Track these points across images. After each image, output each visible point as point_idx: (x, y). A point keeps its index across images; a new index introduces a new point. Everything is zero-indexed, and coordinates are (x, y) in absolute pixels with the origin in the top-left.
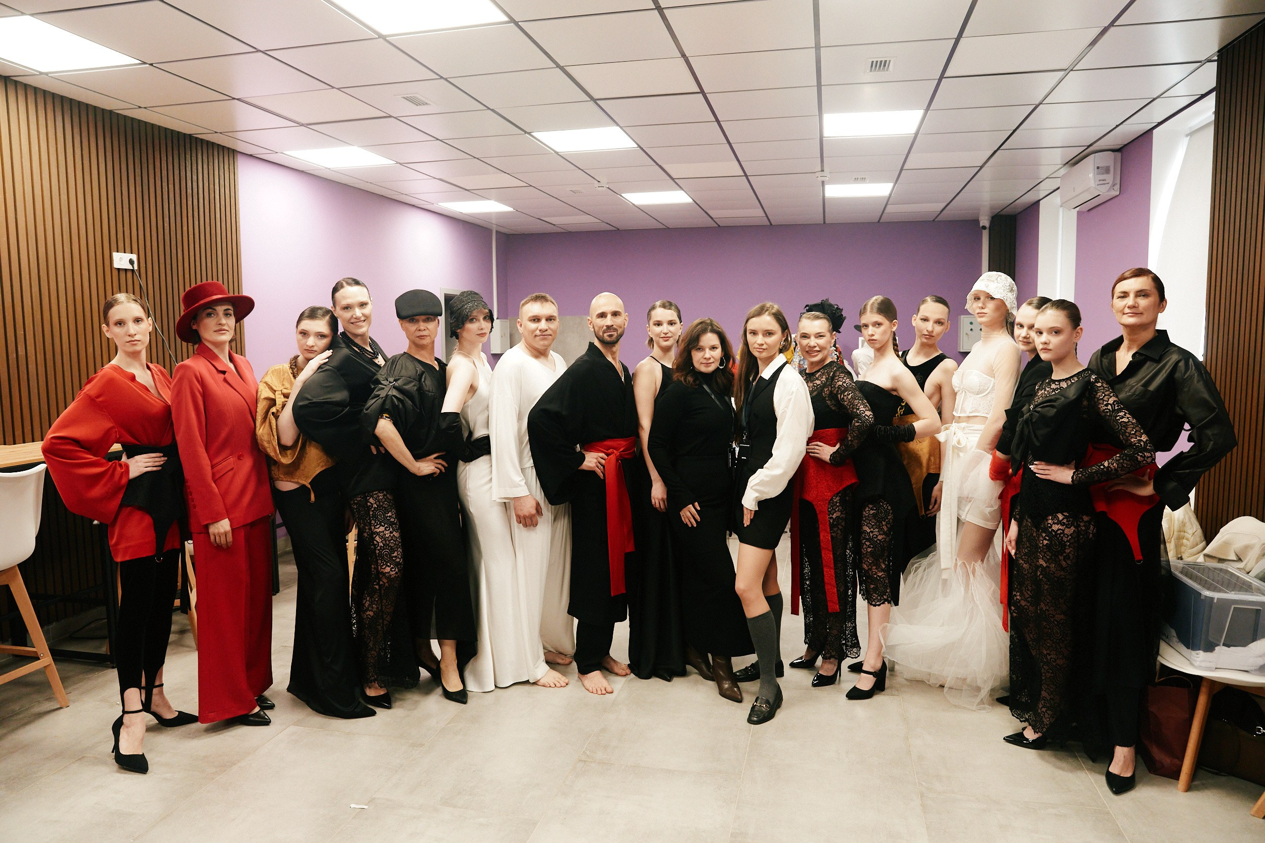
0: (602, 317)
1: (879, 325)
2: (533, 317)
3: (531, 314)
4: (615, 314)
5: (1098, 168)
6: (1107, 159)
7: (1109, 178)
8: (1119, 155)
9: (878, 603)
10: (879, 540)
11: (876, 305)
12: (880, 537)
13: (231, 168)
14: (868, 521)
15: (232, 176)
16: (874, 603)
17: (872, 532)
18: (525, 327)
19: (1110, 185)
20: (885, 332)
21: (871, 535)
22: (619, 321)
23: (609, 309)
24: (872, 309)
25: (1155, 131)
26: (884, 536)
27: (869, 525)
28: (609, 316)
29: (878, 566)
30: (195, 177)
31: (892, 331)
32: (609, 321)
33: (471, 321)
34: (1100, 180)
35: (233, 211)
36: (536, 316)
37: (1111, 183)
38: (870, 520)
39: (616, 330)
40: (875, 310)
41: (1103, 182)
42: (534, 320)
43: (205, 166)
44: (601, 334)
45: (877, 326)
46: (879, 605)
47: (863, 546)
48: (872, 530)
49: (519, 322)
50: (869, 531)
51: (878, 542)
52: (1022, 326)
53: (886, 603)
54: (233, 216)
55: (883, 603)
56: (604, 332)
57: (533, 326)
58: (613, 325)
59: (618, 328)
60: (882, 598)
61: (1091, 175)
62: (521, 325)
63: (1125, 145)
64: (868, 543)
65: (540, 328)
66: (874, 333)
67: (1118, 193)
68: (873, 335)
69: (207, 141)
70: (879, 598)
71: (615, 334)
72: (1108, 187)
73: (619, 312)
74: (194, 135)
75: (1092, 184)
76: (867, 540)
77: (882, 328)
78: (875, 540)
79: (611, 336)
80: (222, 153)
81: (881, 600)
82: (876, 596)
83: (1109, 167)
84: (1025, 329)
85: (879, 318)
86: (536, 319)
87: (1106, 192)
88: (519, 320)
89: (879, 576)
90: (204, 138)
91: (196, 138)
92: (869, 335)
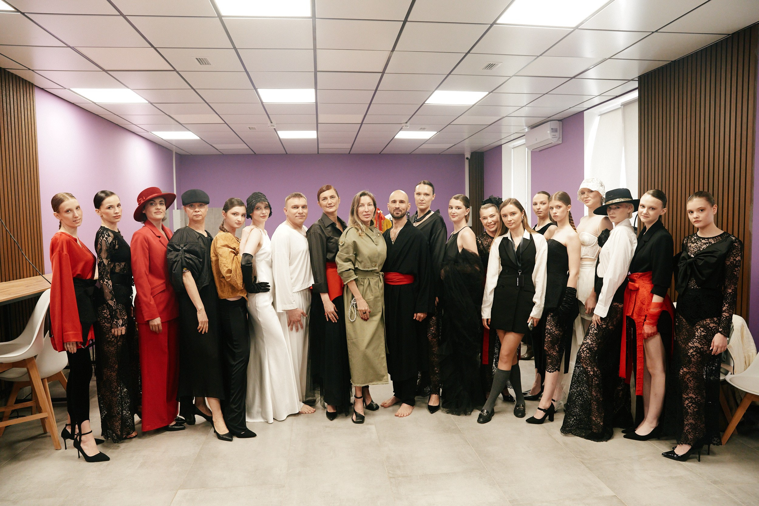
0: (394, 203)
1: (559, 207)
2: (295, 206)
3: (293, 204)
4: (402, 202)
5: (552, 129)
6: (555, 125)
7: (557, 134)
8: (561, 122)
9: (552, 371)
10: (555, 334)
11: (558, 196)
12: (556, 332)
13: (31, 96)
14: (549, 323)
15: (32, 103)
16: (549, 371)
17: (552, 329)
18: (290, 212)
19: (558, 138)
20: (563, 211)
21: (551, 331)
22: (403, 206)
23: (398, 198)
24: (555, 198)
25: (585, 112)
26: (558, 332)
27: (550, 325)
28: (398, 202)
29: (554, 349)
30: (8, 101)
31: (567, 212)
32: (397, 205)
33: (257, 209)
34: (553, 135)
35: (33, 128)
36: (296, 205)
37: (558, 137)
38: (551, 322)
39: (401, 211)
40: (557, 198)
41: (554, 136)
42: (295, 208)
43: (15, 94)
44: (392, 212)
45: (558, 208)
46: (553, 372)
47: (546, 337)
48: (552, 328)
49: (285, 209)
50: (550, 328)
51: (555, 335)
52: (644, 207)
53: (557, 371)
54: (33, 131)
55: (555, 371)
56: (394, 211)
57: (295, 211)
58: (399, 208)
59: (402, 210)
60: (555, 368)
61: (549, 132)
62: (286, 211)
63: (565, 118)
64: (549, 336)
65: (299, 212)
66: (556, 212)
67: (561, 142)
68: (556, 213)
69: (16, 75)
70: (553, 368)
71: (400, 213)
72: (557, 139)
73: (404, 201)
74: (7, 70)
75: (550, 137)
76: (549, 334)
77: (561, 209)
78: (553, 334)
79: (397, 213)
80: (25, 84)
81: (554, 369)
82: (551, 366)
83: (557, 129)
84: (646, 209)
85: (559, 203)
86: (296, 207)
87: (555, 141)
88: (285, 208)
89: (554, 355)
90: (14, 73)
91: (9, 72)
92: (554, 213)
